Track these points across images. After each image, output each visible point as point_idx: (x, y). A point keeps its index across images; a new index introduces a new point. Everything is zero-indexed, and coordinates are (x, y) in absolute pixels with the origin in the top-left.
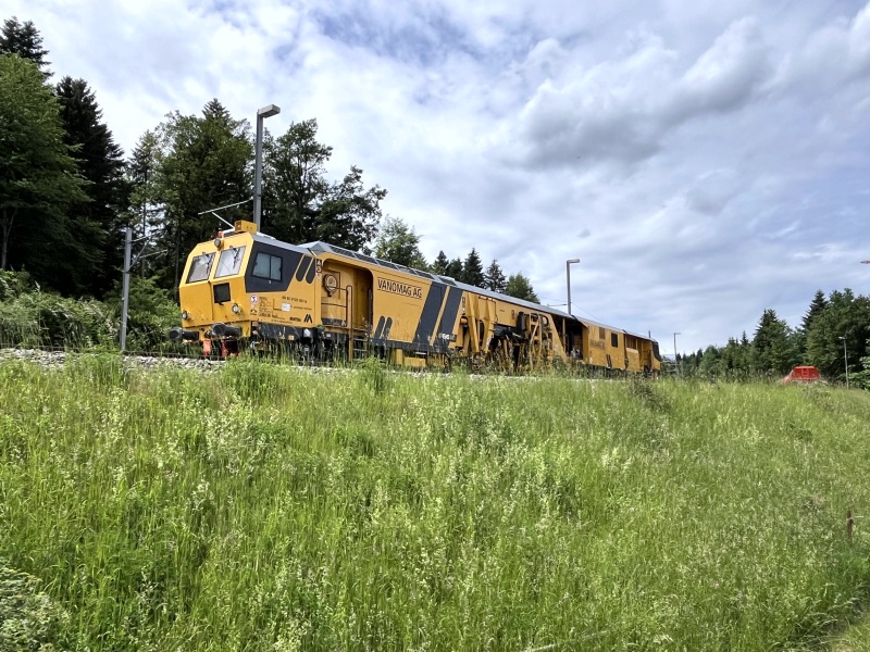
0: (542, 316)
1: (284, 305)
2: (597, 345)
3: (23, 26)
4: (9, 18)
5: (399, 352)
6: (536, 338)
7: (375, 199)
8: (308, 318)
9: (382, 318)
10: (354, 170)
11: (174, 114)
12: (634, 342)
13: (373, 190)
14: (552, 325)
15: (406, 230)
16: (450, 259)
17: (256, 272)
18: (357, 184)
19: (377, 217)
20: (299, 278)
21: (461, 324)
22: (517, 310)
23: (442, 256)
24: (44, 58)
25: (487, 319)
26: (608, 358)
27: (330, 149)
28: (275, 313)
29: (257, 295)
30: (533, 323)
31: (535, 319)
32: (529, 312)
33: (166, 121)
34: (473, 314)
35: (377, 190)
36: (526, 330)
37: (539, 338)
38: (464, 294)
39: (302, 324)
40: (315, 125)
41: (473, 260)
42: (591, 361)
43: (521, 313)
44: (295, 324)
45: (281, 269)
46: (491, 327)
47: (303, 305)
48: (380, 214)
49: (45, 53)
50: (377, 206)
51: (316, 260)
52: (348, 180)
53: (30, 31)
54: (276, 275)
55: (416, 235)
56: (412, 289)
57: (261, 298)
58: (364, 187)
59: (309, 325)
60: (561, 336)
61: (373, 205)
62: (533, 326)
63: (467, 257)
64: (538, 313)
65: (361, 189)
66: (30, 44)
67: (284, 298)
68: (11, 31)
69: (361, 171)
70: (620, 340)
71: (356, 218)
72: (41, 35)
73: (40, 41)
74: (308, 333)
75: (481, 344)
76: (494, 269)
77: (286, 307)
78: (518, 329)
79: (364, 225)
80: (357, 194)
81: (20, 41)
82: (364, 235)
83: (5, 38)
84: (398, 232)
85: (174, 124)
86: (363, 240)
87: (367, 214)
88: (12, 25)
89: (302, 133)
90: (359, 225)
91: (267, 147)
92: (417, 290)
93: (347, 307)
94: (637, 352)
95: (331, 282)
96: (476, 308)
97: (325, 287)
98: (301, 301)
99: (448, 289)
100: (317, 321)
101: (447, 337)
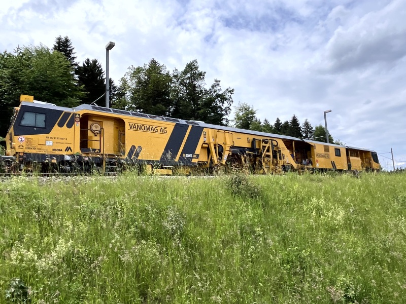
0: (272, 140)
1: (47, 142)
2: (323, 156)
3: (64, 39)
4: (58, 36)
5: (149, 167)
6: (267, 153)
7: (229, 94)
8: (68, 149)
9: (133, 147)
10: (216, 81)
11: (131, 67)
12: (357, 153)
13: (227, 90)
14: (282, 145)
16: (283, 122)
17: (23, 123)
18: (219, 88)
19: (231, 103)
20: (61, 125)
21: (202, 147)
22: (251, 137)
23: (278, 120)
24: (73, 51)
25: (225, 144)
26: (333, 164)
27: (205, 73)
28: (39, 147)
29: (24, 137)
30: (264, 145)
31: (266, 143)
32: (261, 138)
33: (128, 71)
34: (212, 140)
35: (230, 89)
36: (259, 149)
37: (271, 154)
38: (205, 130)
39: (64, 153)
40: (196, 62)
41: (295, 121)
42: (318, 165)
43: (254, 139)
44: (57, 153)
45: (45, 121)
46: (228, 148)
47: (64, 141)
49: (73, 49)
50: (231, 97)
51: (74, 115)
52: (213, 86)
53: (67, 41)
54: (41, 124)
55: (254, 110)
56: (159, 129)
57: (28, 139)
59: (69, 153)
61: (228, 97)
62: (264, 147)
63: (291, 119)
64: (268, 138)
65: (220, 90)
66: (67, 46)
67: (47, 137)
68: (59, 41)
69: (220, 81)
70: (343, 152)
71: (219, 104)
72: (71, 41)
73: (71, 44)
74: (68, 158)
76: (307, 124)
77: (50, 143)
78: (252, 149)
79: (223, 108)
80: (219, 93)
81: (63, 46)
82: (223, 112)
83: (57, 45)
84: (245, 109)
85: (132, 72)
86: (223, 115)
87: (225, 102)
88: (59, 39)
89: (191, 67)
90: (220, 107)
91: (175, 76)
92: (163, 128)
93: (100, 141)
94: (359, 159)
95: (96, 127)
96: (215, 137)
97: (92, 130)
98: (62, 139)
99: (190, 127)
100: (77, 150)
101: (191, 156)
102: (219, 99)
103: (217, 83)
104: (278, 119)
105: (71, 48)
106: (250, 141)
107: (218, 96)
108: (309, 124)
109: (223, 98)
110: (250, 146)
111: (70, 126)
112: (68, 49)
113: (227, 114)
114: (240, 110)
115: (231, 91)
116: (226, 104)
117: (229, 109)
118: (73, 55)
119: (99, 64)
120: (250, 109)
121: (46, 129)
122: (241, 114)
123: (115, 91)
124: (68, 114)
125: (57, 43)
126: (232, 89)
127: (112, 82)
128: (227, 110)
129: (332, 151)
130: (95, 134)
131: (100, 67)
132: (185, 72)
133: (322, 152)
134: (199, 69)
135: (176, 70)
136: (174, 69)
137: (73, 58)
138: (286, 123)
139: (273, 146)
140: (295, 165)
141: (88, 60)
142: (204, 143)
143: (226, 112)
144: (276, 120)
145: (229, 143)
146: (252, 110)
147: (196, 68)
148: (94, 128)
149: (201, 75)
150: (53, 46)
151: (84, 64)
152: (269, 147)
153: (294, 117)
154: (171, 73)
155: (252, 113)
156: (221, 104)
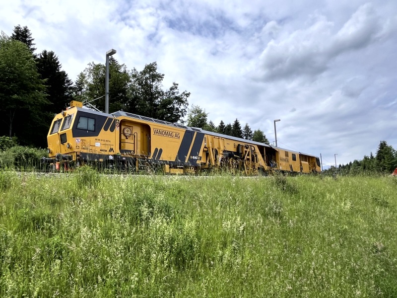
0: (251, 146)
1: (96, 143)
3: (23, 28)
4: (17, 25)
5: (167, 166)
6: (248, 157)
7: (185, 97)
8: (111, 150)
9: (156, 149)
10: (174, 84)
11: (92, 63)
12: (306, 158)
13: (184, 93)
14: (257, 150)
15: (201, 111)
16: (226, 124)
17: (79, 126)
18: (176, 91)
19: (186, 105)
20: (106, 129)
21: (204, 151)
22: (237, 143)
23: (222, 123)
24: (33, 42)
25: (219, 148)
26: (291, 167)
27: (163, 75)
28: (91, 148)
29: (80, 139)
30: (246, 150)
31: (247, 148)
32: (244, 144)
33: (88, 67)
34: (210, 146)
35: (186, 93)
36: (242, 153)
37: (250, 157)
38: (205, 136)
39: (106, 153)
40: (156, 65)
41: (237, 124)
42: (281, 168)
43: (239, 145)
44: (103, 153)
45: (95, 125)
46: (221, 152)
47: (109, 143)
48: (188, 104)
49: (33, 40)
50: (186, 100)
51: (115, 120)
52: (171, 89)
53: (26, 30)
54: (91, 127)
55: (206, 113)
56: (174, 134)
57: (82, 140)
58: (179, 92)
59: (112, 153)
60: (263, 156)
61: (184, 100)
62: (246, 152)
63: (234, 123)
64: (249, 145)
65: (178, 93)
66: (26, 36)
67: (96, 139)
68: (18, 31)
69: (177, 85)
70: (297, 157)
71: (176, 106)
72: (31, 32)
73: (30, 35)
74: (111, 158)
75: (216, 161)
76: (247, 128)
77: (98, 144)
78: (237, 153)
79: (180, 109)
80: (177, 95)
81: (22, 35)
82: (180, 114)
83: (15, 34)
84: (198, 112)
85: (92, 68)
86: (180, 116)
87: (182, 104)
88: (18, 28)
89: (150, 68)
90: (177, 109)
91: (134, 76)
92: (177, 134)
93: (134, 144)
94: (307, 163)
95: (127, 131)
96: (213, 143)
97: (124, 134)
98: (107, 141)
99: (196, 133)
100: (117, 151)
101: (196, 158)
102: (176, 101)
103: (175, 86)
104: (222, 121)
105: (30, 39)
106: (236, 147)
107: (176, 98)
108: (249, 128)
109: (180, 100)
110: (235, 151)
111: (112, 130)
112: (28, 39)
113: (183, 116)
114: (193, 112)
115: (188, 95)
116: (182, 107)
117: (185, 111)
118: (32, 47)
119: (55, 56)
120: (202, 112)
121: (95, 132)
122: (193, 116)
123: (69, 85)
124: (110, 120)
125: (15, 32)
126: (188, 93)
127: (66, 76)
128: (183, 112)
129: (290, 156)
130: (126, 137)
131: (57, 59)
132: (144, 73)
133: (284, 157)
134: (157, 71)
135: (135, 70)
136: (133, 69)
137: (33, 49)
138: (229, 126)
139: (252, 151)
140: (266, 168)
141: (45, 52)
142: (205, 148)
143: (182, 114)
144: (220, 122)
145: (222, 148)
146: (204, 113)
147: (154, 70)
148: (126, 132)
149: (158, 77)
150: (12, 35)
151: (41, 56)
152: (249, 152)
153: (237, 121)
154: (130, 73)
155: (205, 116)
156: (178, 106)
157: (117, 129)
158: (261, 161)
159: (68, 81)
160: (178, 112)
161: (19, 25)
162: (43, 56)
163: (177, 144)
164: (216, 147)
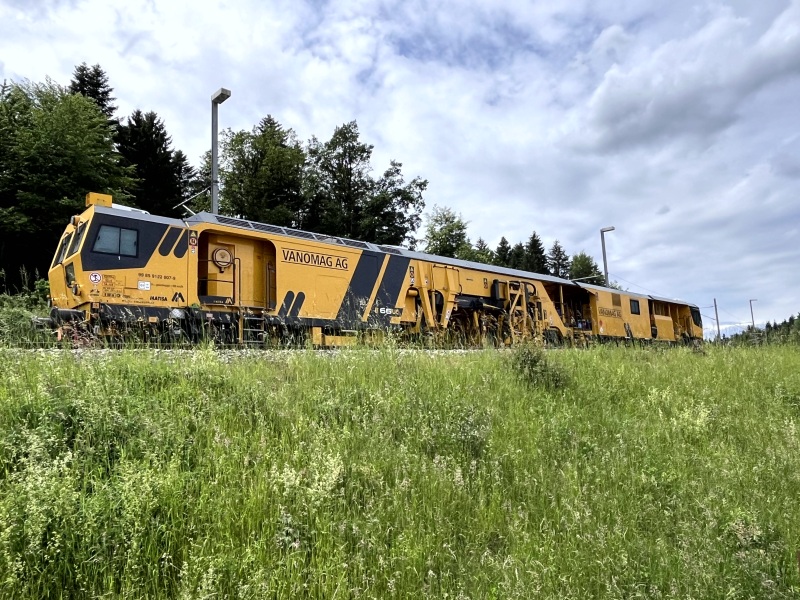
0: (526, 283)
1: (141, 283)
2: (609, 314)
3: (92, 69)
4: (80, 64)
5: (317, 332)
6: (518, 308)
7: (418, 190)
8: (177, 296)
9: (290, 295)
10: (393, 164)
11: (227, 131)
12: (666, 309)
13: (414, 181)
14: (542, 293)
15: (454, 218)
16: (512, 244)
19: (421, 207)
20: (164, 252)
21: (408, 296)
23: (504, 242)
25: (447, 290)
26: (627, 328)
28: (127, 292)
30: (513, 292)
31: (516, 288)
34: (424, 283)
35: (419, 181)
36: (504, 300)
37: (523, 308)
38: (412, 263)
39: (168, 304)
40: (356, 126)
41: (535, 243)
42: (602, 331)
43: (495, 282)
45: (137, 244)
46: (452, 298)
47: (171, 282)
48: (423, 204)
49: (111, 90)
50: (420, 196)
51: (188, 233)
52: (388, 174)
53: (98, 73)
54: (130, 250)
56: (334, 260)
57: (106, 276)
58: (405, 180)
59: (181, 304)
60: (558, 307)
61: (416, 196)
62: (513, 296)
63: (529, 241)
64: (520, 280)
66: (99, 85)
68: (83, 74)
69: (400, 165)
70: (644, 307)
72: (106, 75)
73: (106, 81)
74: (177, 314)
75: (439, 318)
76: (557, 250)
77: (145, 286)
78: (492, 299)
79: (407, 216)
80: (399, 187)
81: (90, 84)
82: (407, 225)
83: (77, 82)
84: (447, 220)
85: (228, 141)
86: (407, 230)
87: (411, 205)
88: (82, 69)
89: (344, 135)
90: (401, 215)
91: (313, 152)
92: (341, 260)
93: (234, 283)
94: (670, 319)
95: (222, 256)
96: (430, 277)
97: (215, 262)
98: (165, 277)
99: (387, 258)
100: (192, 298)
101: (389, 311)
102: (399, 198)
103: (396, 168)
105: (106, 89)
106: (489, 285)
107: (398, 193)
108: (562, 249)
109: (406, 197)
110: (488, 295)
111: (180, 253)
112: (101, 90)
113: (413, 229)
114: (437, 221)
115: (422, 185)
116: (411, 210)
117: (418, 219)
118: (109, 104)
119: (159, 122)
120: (456, 220)
121: (138, 259)
122: (438, 229)
123: (190, 177)
124: (176, 231)
125: (78, 78)
126: (422, 181)
127: (184, 159)
128: (414, 221)
129: (626, 304)
130: (220, 268)
131: (162, 127)
132: (332, 145)
133: (610, 306)
134: (359, 140)
135: (315, 139)
136: (311, 138)
137: (111, 109)
138: (520, 247)
139: (528, 294)
140: (564, 331)
141: (138, 113)
142: (411, 288)
143: (412, 224)
145: (454, 289)
147: (354, 138)
148: (218, 258)
149: (364, 152)
150: (70, 84)
151: (130, 122)
152: (521, 296)
153: (534, 236)
154: (304, 147)
155: (461, 227)
156: (403, 210)
157: (193, 252)
158: (553, 318)
159: (188, 170)
160: (404, 222)
161: (84, 64)
162: (134, 123)
163: (342, 281)
164: (439, 286)
